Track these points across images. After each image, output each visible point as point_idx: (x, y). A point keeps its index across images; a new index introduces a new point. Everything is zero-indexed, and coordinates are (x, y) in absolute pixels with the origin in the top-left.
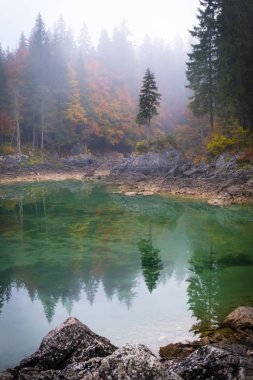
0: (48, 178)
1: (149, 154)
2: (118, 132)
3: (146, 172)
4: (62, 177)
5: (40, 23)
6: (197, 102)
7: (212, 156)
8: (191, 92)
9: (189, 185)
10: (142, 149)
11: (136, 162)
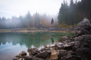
0: (38, 31)
4: (40, 31)
5: (36, 12)
6: (59, 21)
7: (61, 27)
8: (58, 20)
9: (59, 31)
10: (52, 27)
11: (51, 29)
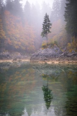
1: (48, 49)
2: (18, 43)
3: (47, 56)
10: (44, 47)
11: (43, 52)
